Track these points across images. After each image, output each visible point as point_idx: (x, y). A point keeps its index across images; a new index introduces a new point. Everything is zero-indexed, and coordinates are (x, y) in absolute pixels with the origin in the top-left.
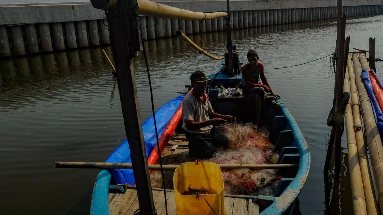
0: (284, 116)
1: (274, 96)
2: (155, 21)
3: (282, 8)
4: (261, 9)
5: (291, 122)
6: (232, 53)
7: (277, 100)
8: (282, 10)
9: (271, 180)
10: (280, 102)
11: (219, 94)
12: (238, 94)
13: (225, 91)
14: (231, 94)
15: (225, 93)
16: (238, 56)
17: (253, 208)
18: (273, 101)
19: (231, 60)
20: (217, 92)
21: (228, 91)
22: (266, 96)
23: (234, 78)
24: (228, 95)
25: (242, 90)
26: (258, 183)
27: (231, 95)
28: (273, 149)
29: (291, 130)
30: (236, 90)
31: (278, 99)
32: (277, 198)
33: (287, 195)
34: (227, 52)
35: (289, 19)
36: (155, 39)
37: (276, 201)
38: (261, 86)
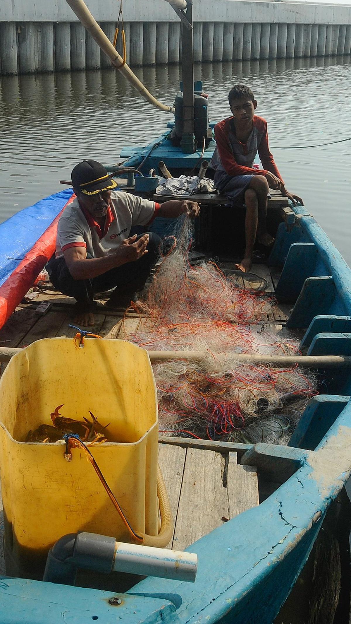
0: (313, 244)
1: (289, 198)
2: (18, 35)
3: (299, 21)
4: (254, 21)
5: (331, 257)
6: (192, 97)
7: (295, 208)
8: (298, 26)
9: (282, 400)
10: (301, 213)
11: (158, 189)
12: (203, 191)
13: (173, 183)
14: (187, 190)
15: (173, 186)
16: (206, 106)
17: (241, 479)
18: (287, 210)
19: (188, 115)
20: (155, 183)
21: (180, 182)
22: (270, 198)
23: (194, 156)
24: (180, 192)
25: (212, 181)
26: (250, 410)
27: (187, 193)
28: (284, 321)
29: (331, 277)
30: (198, 182)
31: (298, 205)
32: (310, 454)
33: (338, 445)
34: (181, 95)
35: (312, 47)
36: (16, 75)
37: (310, 461)
38: (262, 173)
